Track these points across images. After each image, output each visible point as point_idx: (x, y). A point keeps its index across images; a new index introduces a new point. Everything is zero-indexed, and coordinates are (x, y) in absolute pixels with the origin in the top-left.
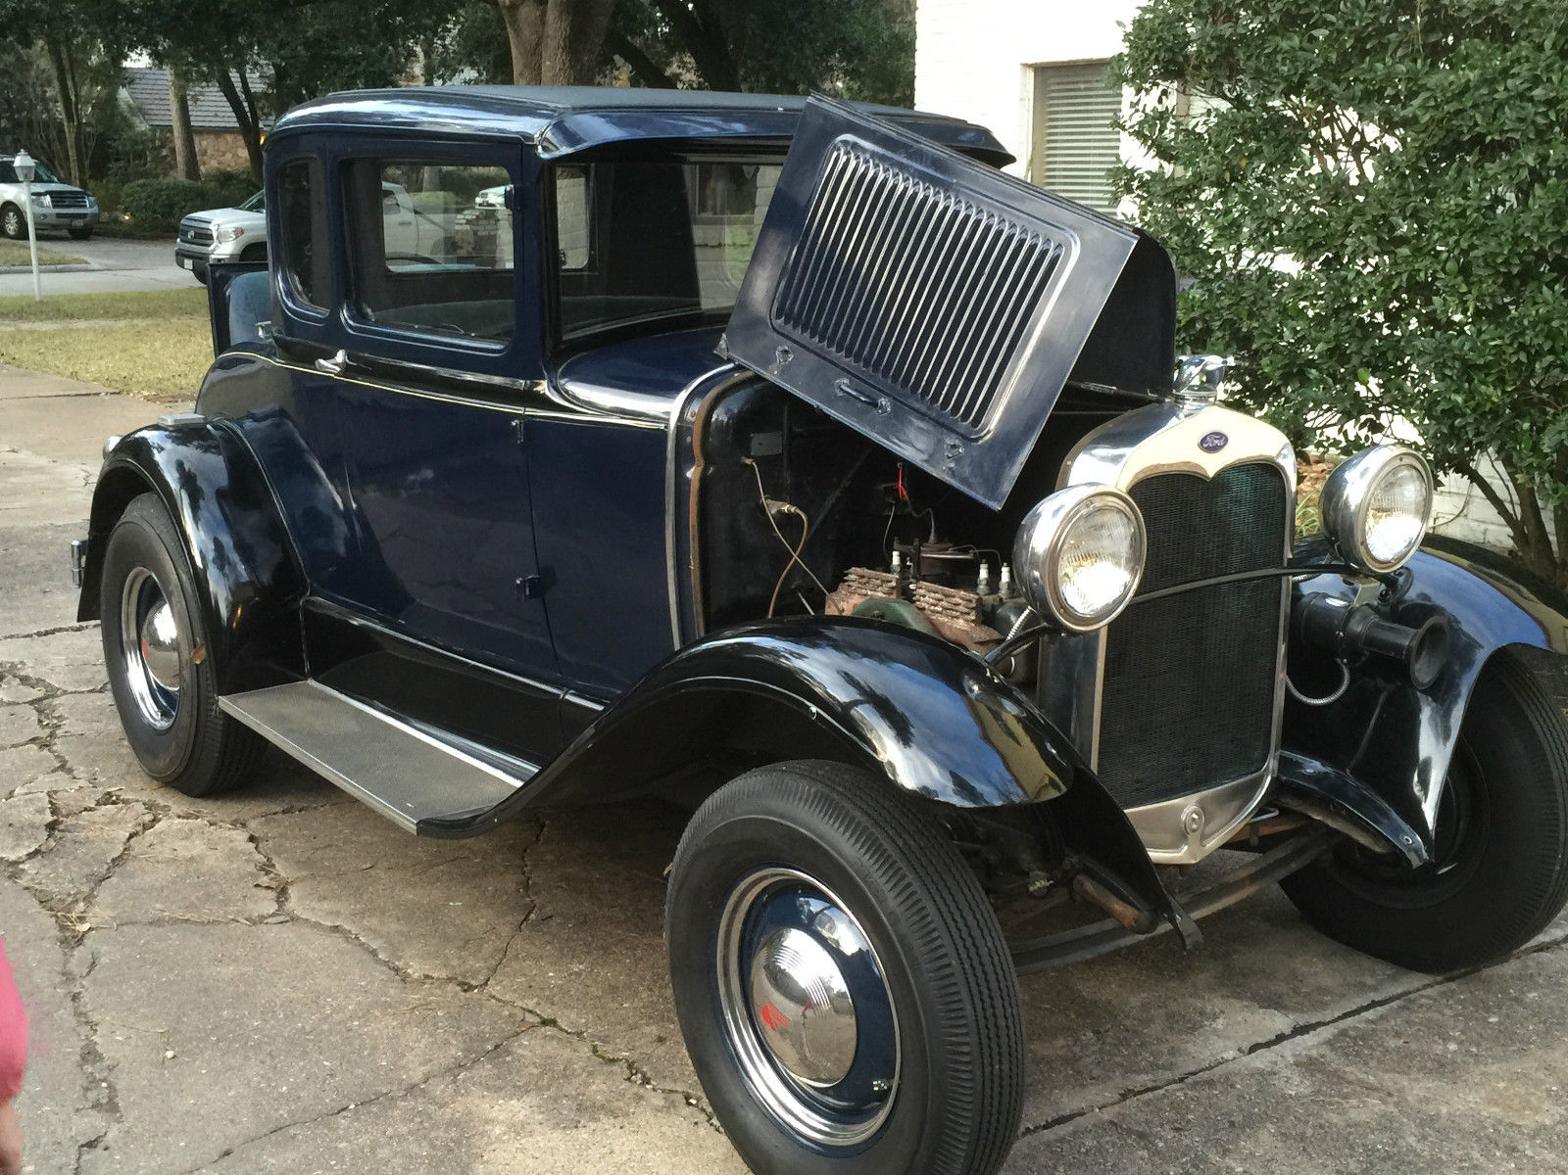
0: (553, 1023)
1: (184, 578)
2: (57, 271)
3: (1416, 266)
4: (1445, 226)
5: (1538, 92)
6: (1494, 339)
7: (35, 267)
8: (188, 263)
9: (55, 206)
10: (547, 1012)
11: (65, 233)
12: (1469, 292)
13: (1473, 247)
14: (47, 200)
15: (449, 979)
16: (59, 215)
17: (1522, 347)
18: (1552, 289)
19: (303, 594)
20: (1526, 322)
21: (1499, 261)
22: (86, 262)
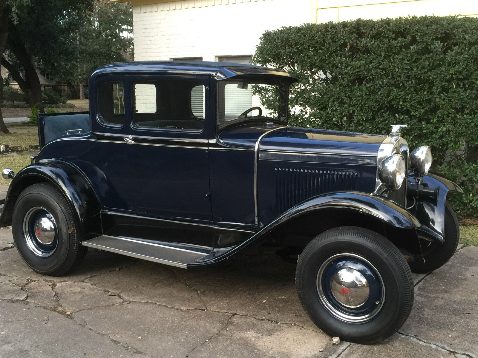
0: (235, 314)
1: (62, 207)
3: (349, 109)
4: (357, 99)
5: (381, 67)
6: (370, 126)
10: (233, 312)
12: (363, 115)
13: (365, 104)
15: (195, 309)
17: (378, 128)
18: (386, 114)
19: (100, 209)
20: (380, 122)
21: (373, 107)
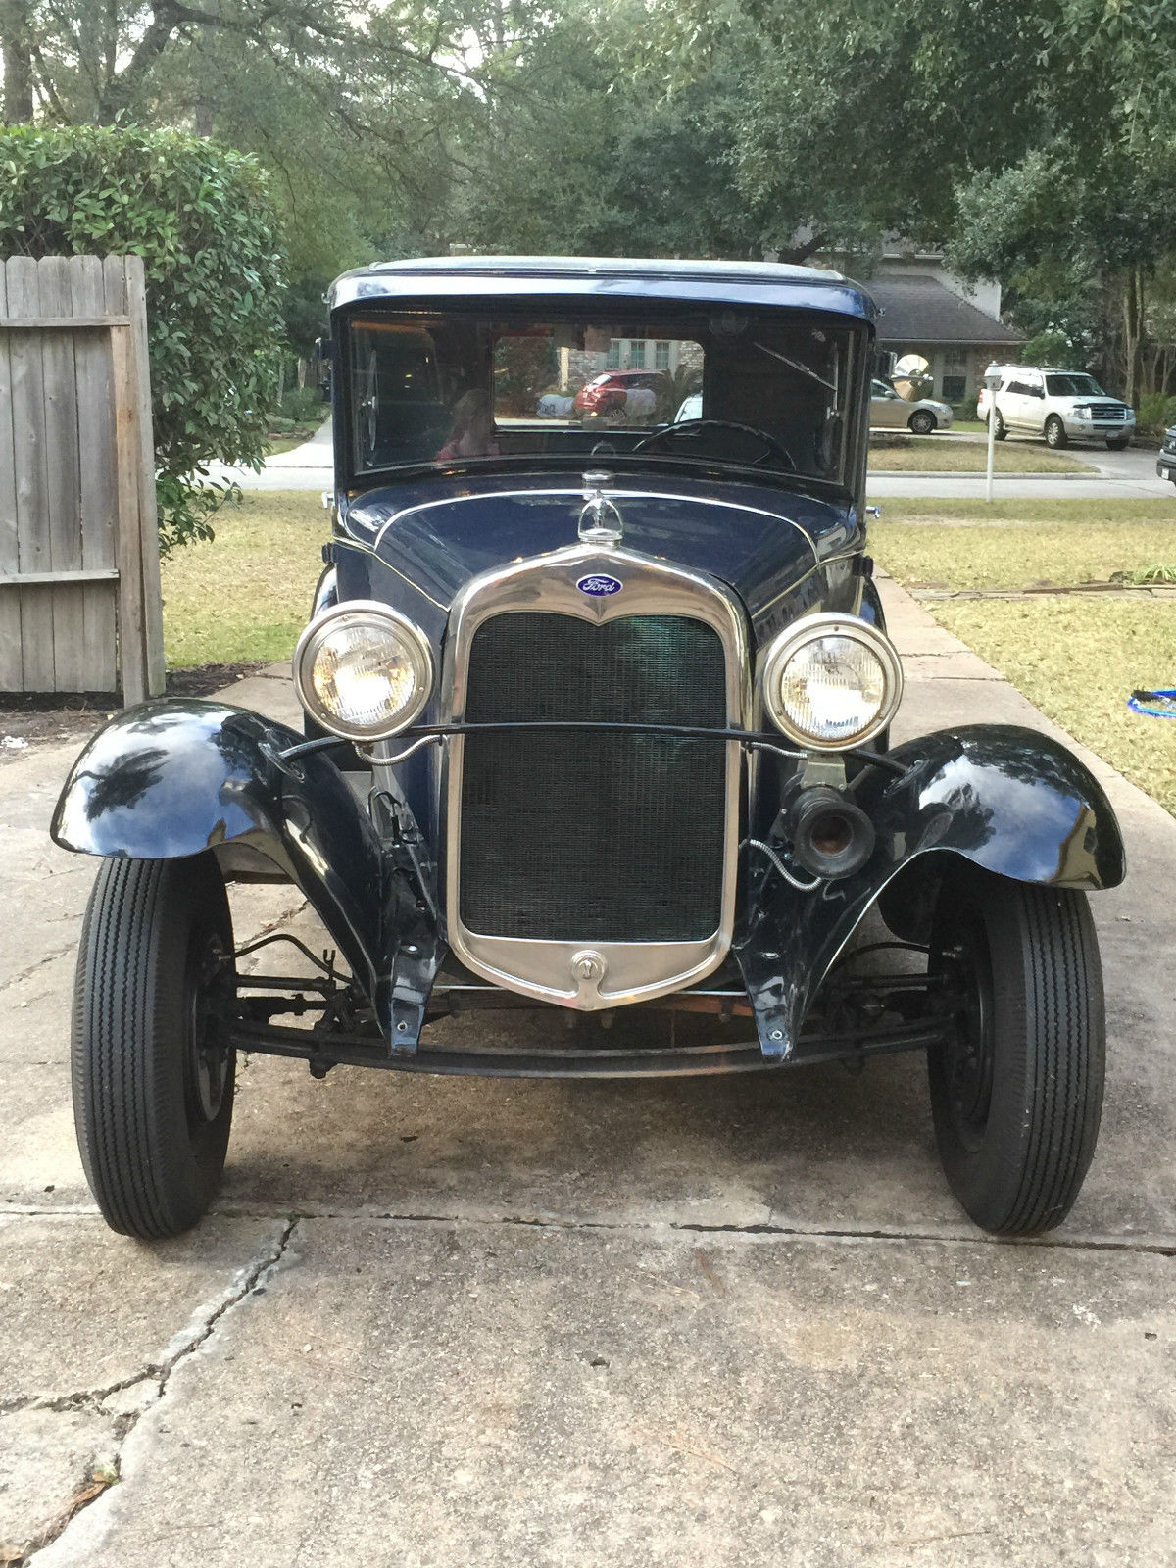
2: (1067, 478)
7: (989, 474)
8: (1166, 473)
9: (1094, 418)
11: (1104, 444)
14: (1088, 412)
16: (1096, 427)
22: (1098, 471)
